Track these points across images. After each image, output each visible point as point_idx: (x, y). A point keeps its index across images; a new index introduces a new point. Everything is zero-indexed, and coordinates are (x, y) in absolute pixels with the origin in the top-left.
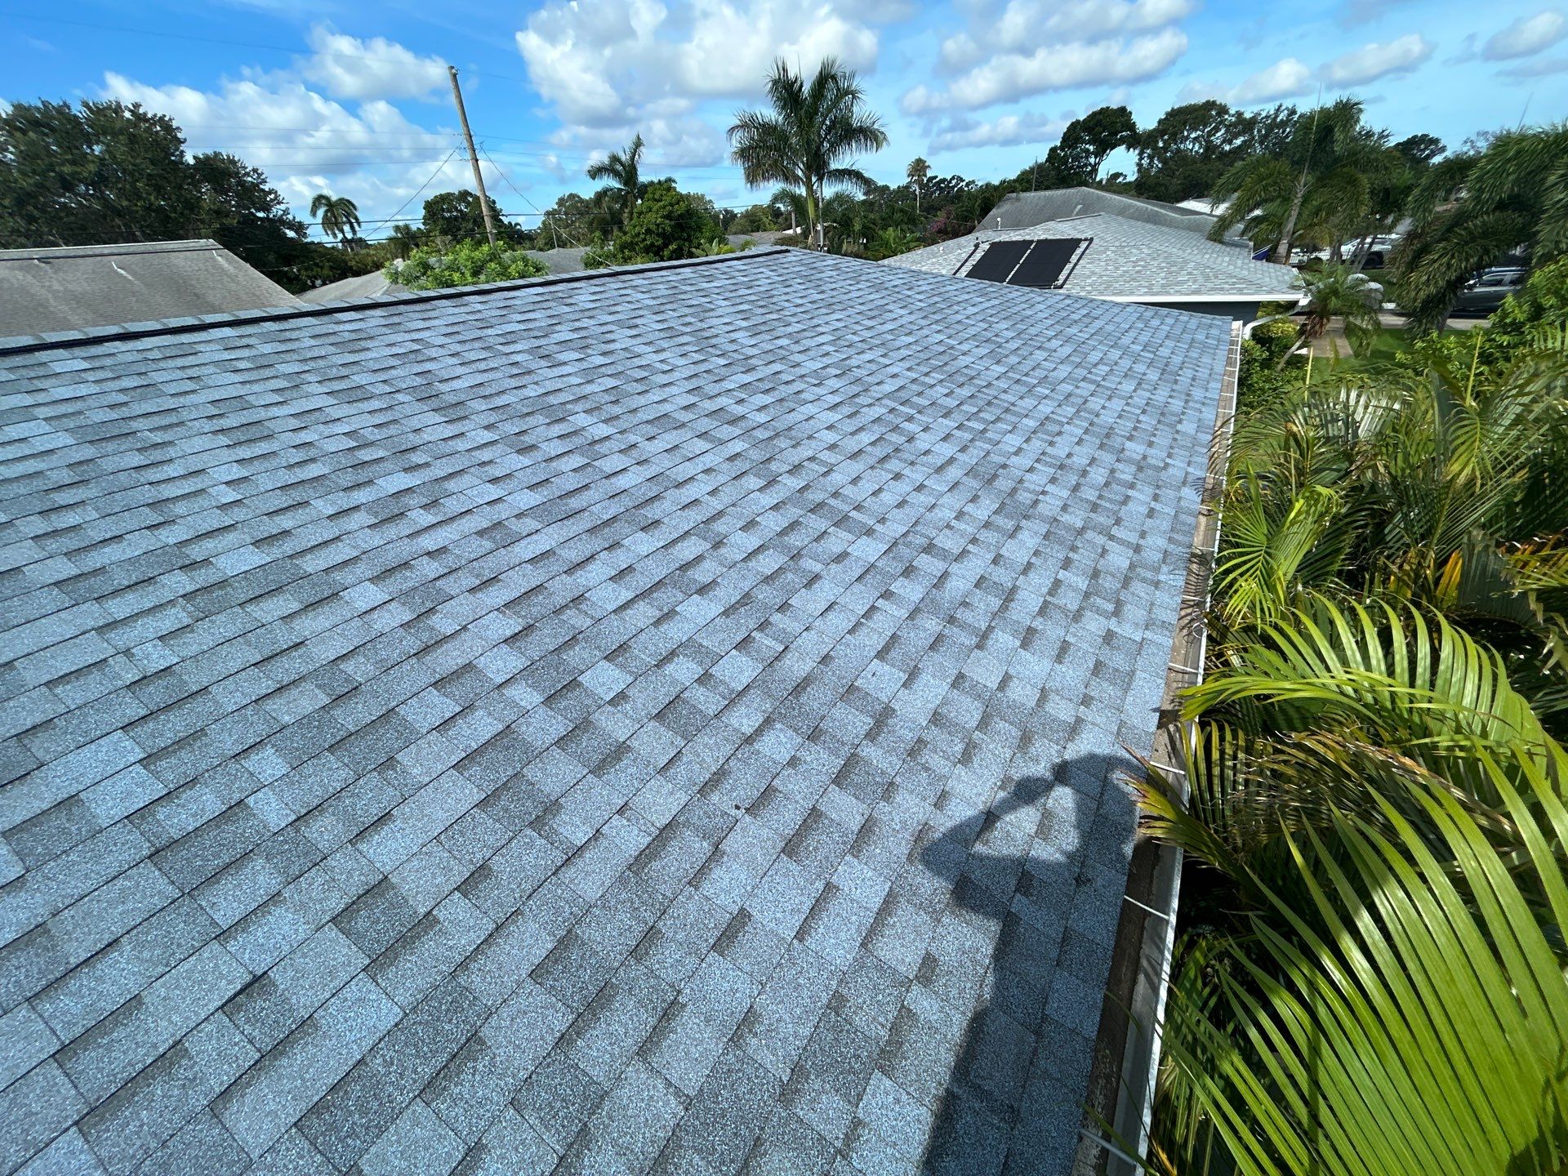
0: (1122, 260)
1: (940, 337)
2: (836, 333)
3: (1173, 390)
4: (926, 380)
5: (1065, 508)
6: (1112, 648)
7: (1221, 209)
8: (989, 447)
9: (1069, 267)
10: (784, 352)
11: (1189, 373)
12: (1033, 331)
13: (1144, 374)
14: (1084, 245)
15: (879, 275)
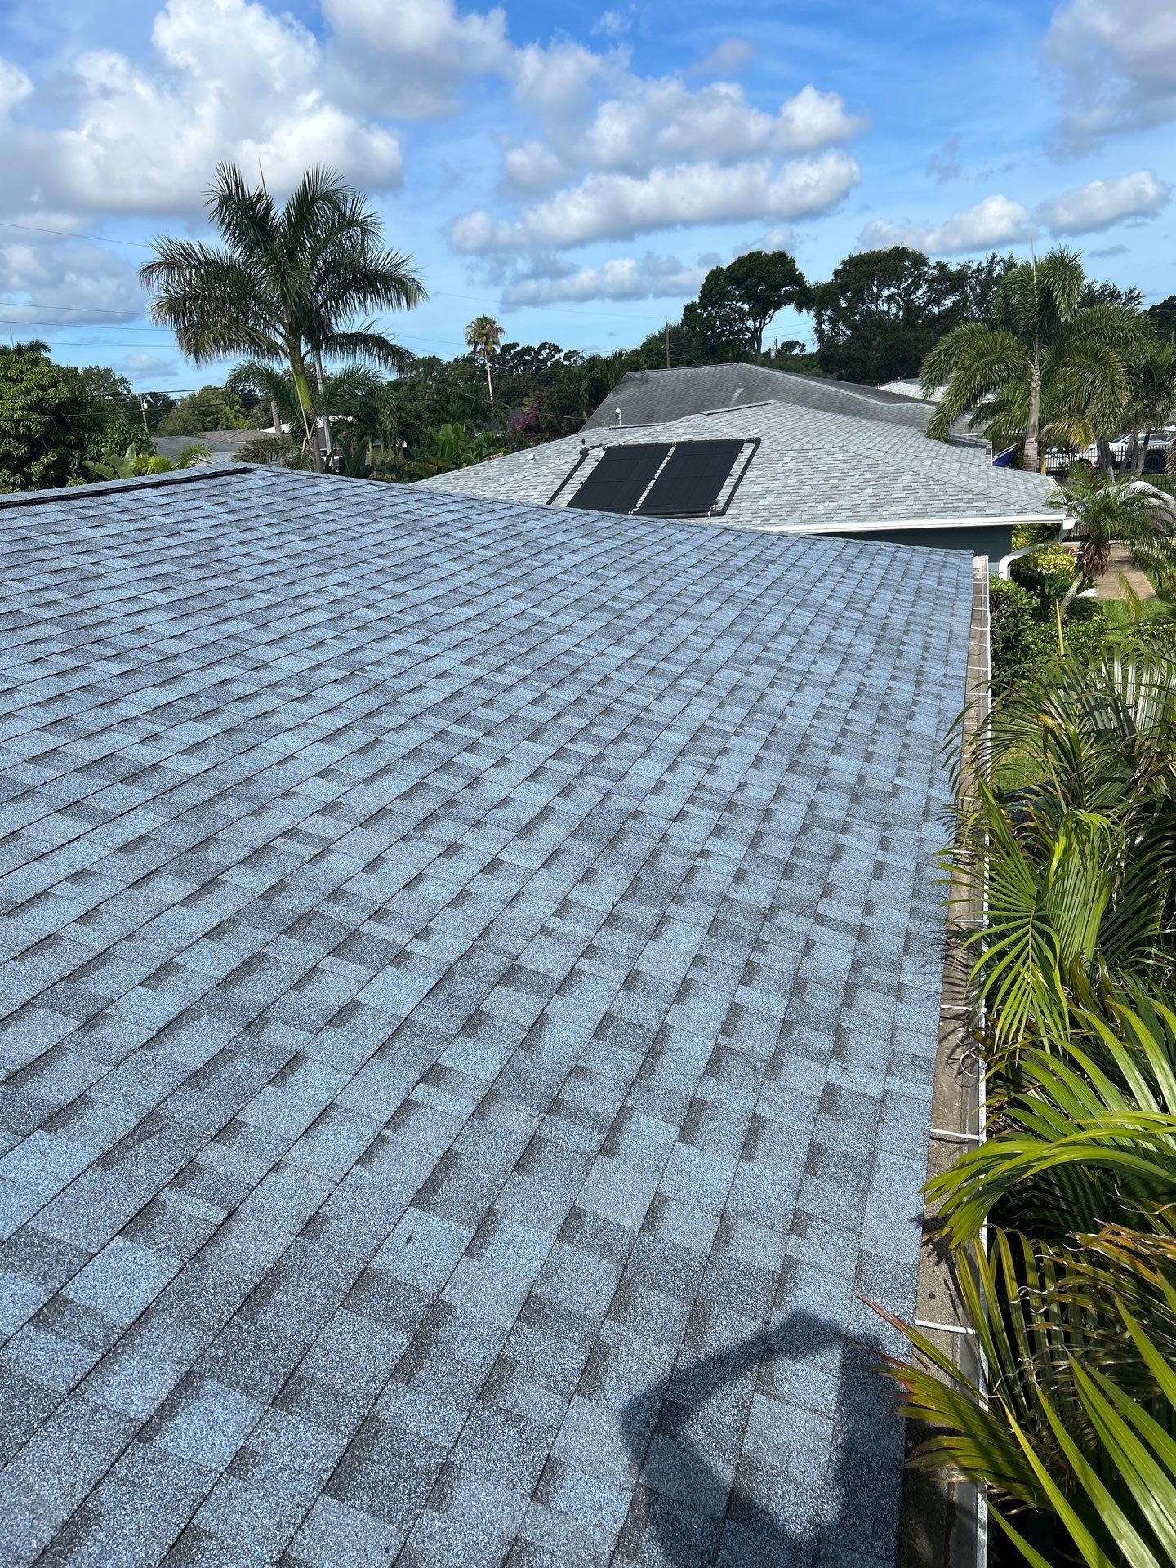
0: (807, 471)
1: (520, 605)
2: (336, 607)
3: (896, 668)
4: (500, 678)
5: (739, 876)
6: (836, 1118)
7: (939, 394)
8: (610, 784)
9: (730, 482)
10: (238, 645)
11: (918, 639)
12: (673, 588)
13: (851, 646)
14: (748, 449)
15: (412, 506)
